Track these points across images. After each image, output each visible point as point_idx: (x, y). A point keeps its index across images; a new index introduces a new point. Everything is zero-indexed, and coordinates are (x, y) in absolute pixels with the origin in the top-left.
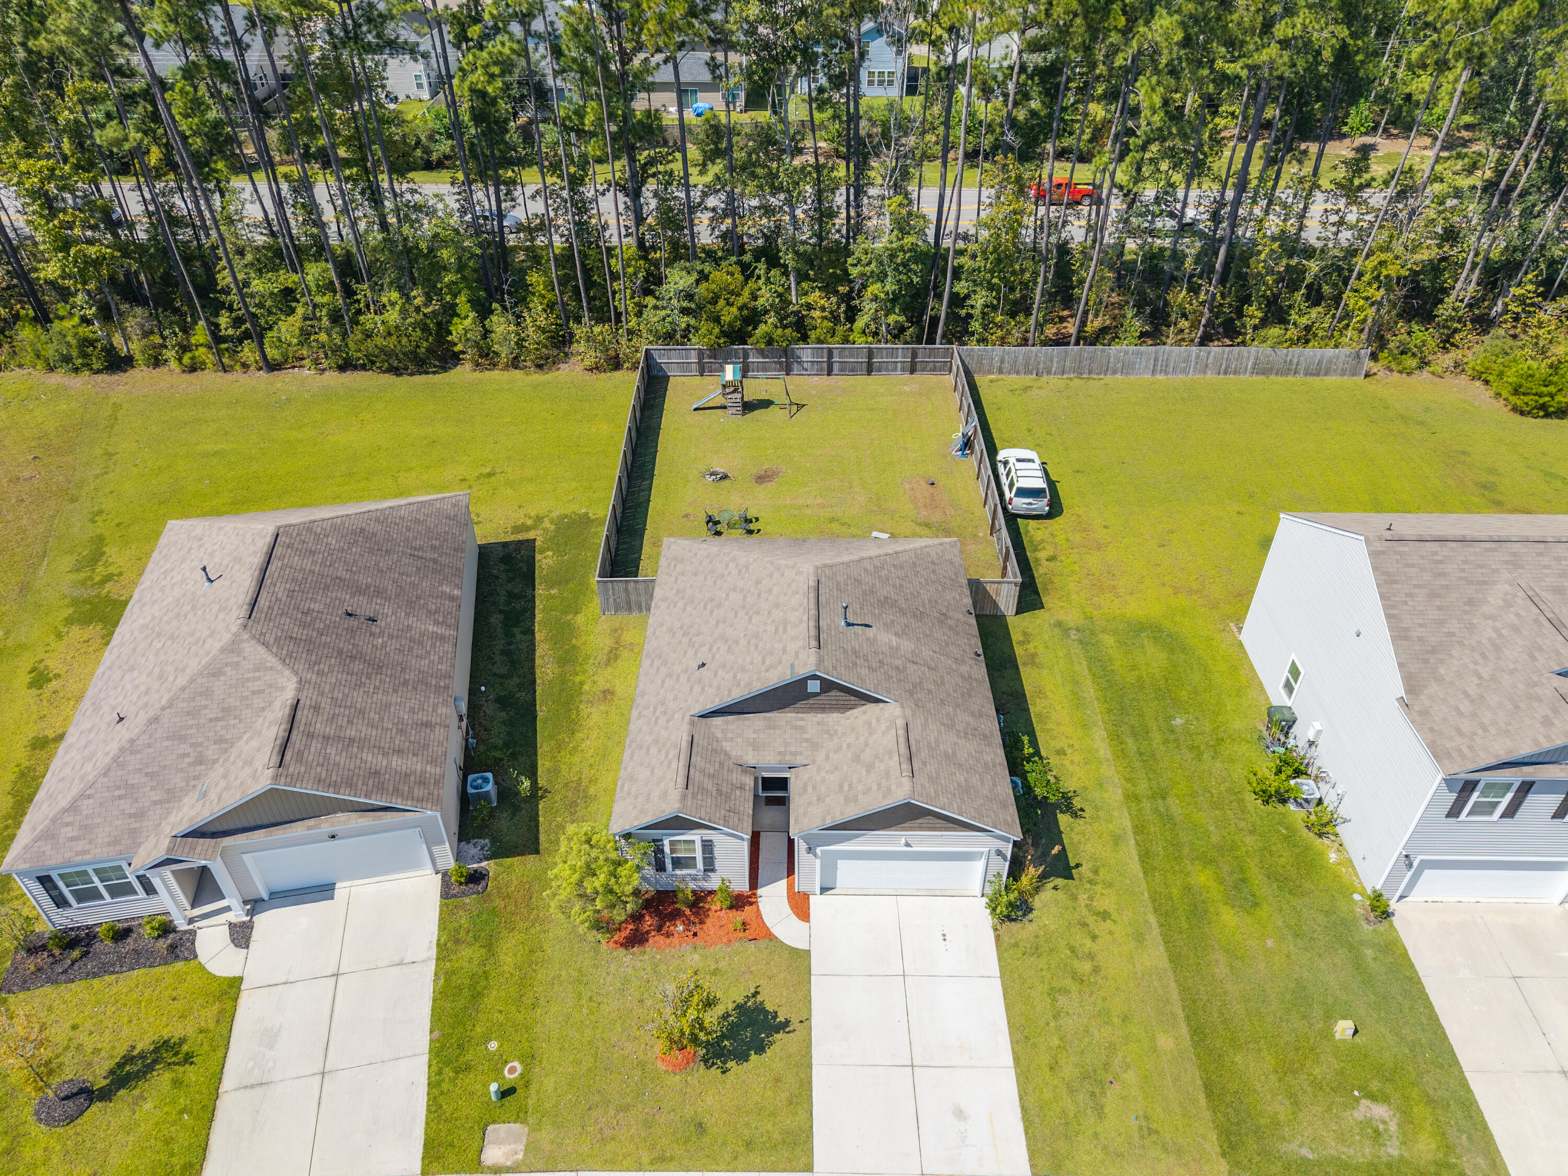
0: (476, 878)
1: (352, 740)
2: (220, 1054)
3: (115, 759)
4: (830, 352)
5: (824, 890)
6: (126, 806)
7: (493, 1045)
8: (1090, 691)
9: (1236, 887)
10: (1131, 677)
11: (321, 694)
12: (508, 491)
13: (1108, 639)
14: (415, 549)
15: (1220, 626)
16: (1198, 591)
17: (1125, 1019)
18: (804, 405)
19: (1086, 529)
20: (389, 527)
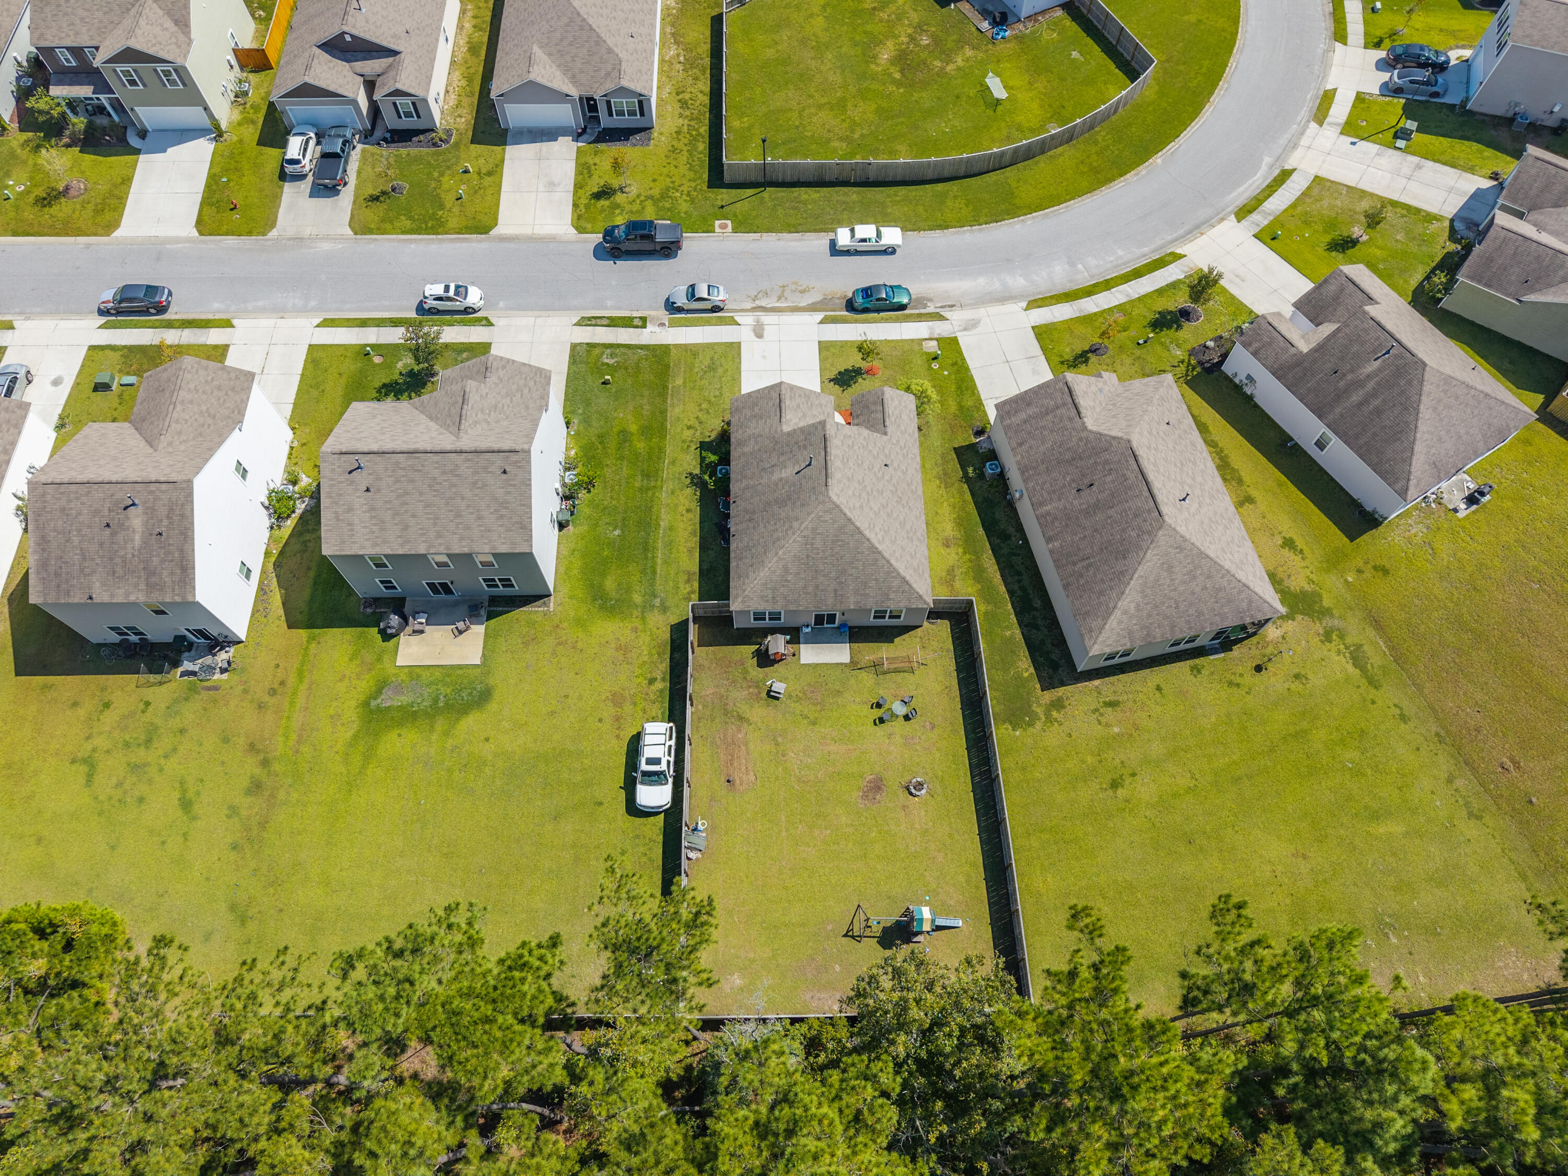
0: (979, 433)
1: (1047, 414)
9: (625, 441)
10: (633, 568)
11: (1073, 429)
12: (1089, 759)
13: (637, 598)
14: (1090, 565)
15: (560, 608)
16: (560, 644)
17: (693, 388)
18: (845, 935)
19: (617, 719)
20: (1114, 573)
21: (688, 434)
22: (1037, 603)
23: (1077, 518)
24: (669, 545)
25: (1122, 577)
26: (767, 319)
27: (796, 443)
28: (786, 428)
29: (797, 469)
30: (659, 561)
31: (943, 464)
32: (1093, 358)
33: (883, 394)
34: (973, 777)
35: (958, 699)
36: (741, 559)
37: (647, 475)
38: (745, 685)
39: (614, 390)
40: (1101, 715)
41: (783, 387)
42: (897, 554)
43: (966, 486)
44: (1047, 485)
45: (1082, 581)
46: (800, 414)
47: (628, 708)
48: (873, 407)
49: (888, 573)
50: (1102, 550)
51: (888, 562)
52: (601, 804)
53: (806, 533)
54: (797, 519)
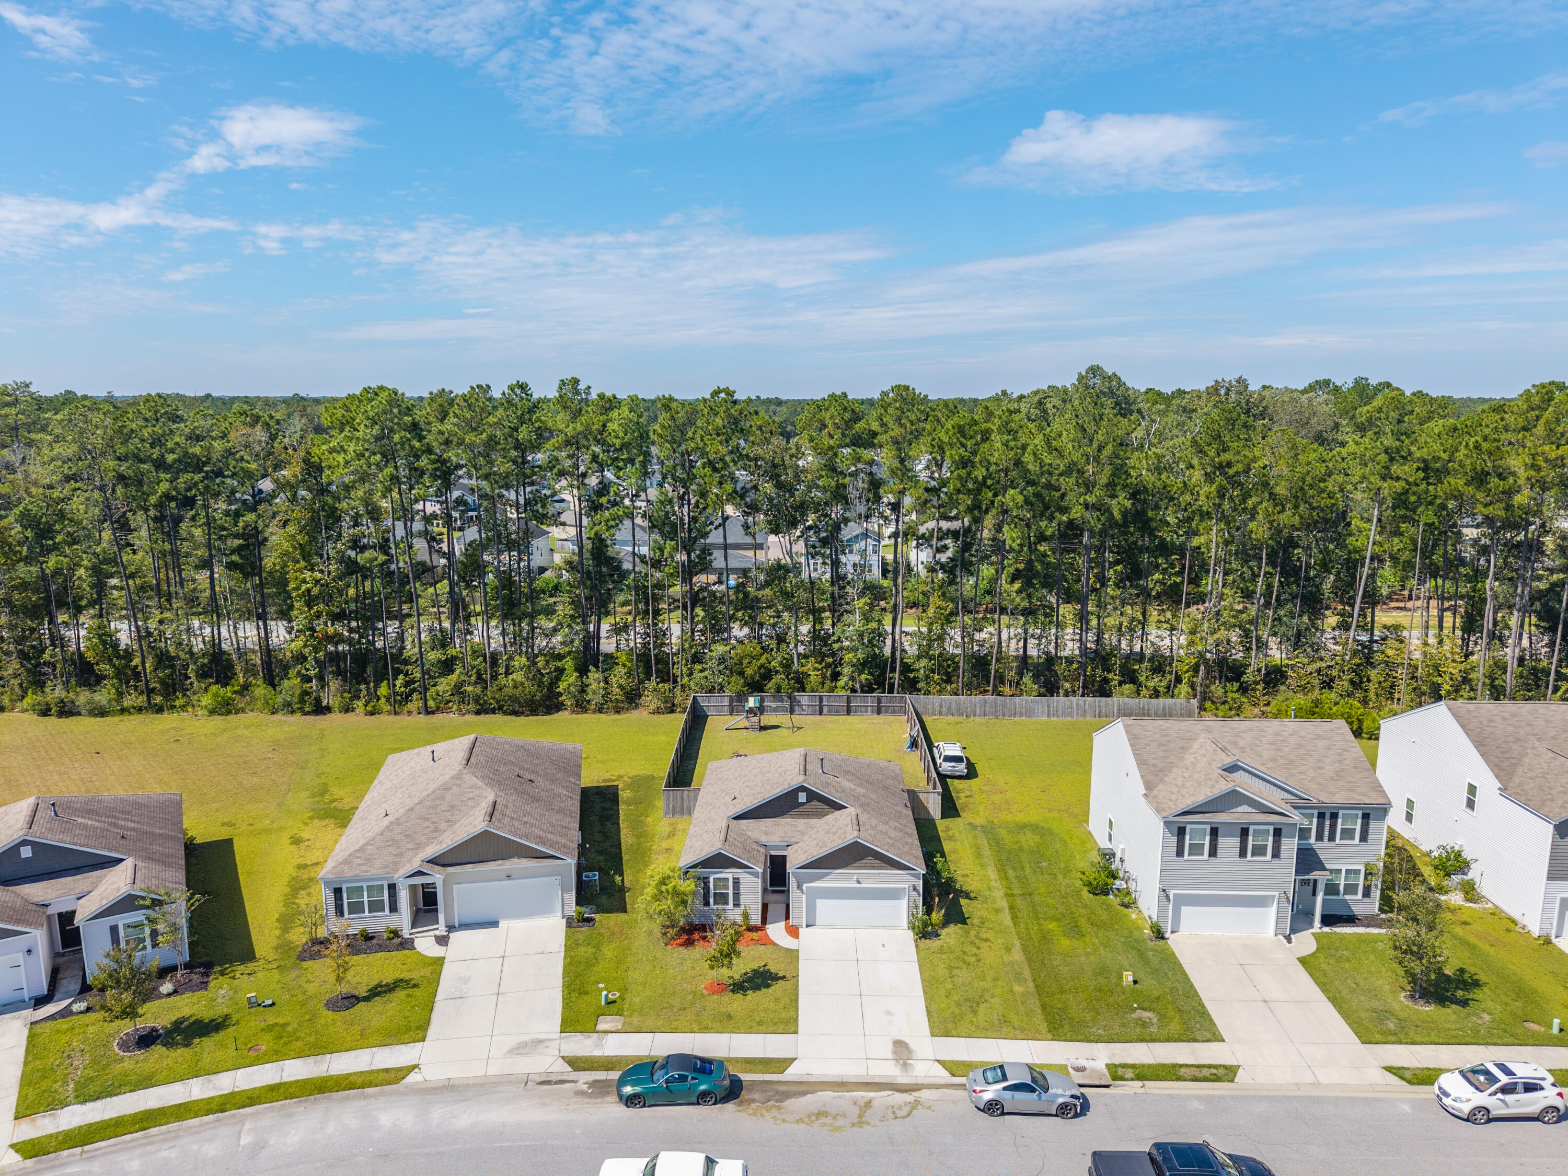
0: (588, 920)
2: (435, 984)
3: (387, 828)
4: (821, 698)
5: (807, 926)
6: (392, 850)
7: (602, 985)
8: (987, 851)
11: (508, 801)
13: (1001, 830)
14: (553, 760)
17: (995, 980)
18: (803, 729)
21: (987, 935)
26: (889, 1071)
39: (1115, 976)
45: (564, 760)
50: (537, 758)
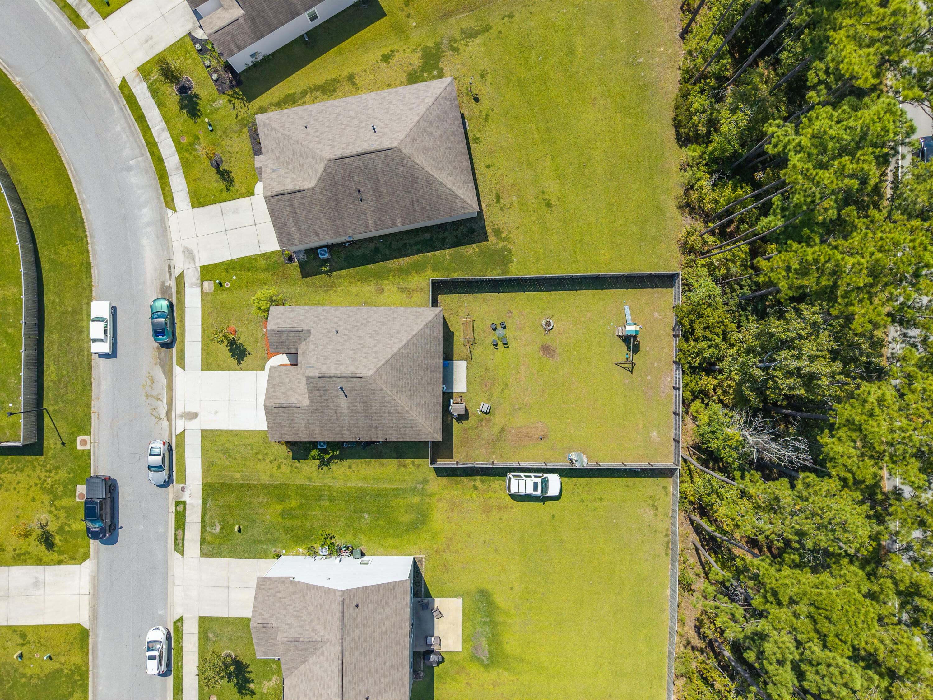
0: (290, 259)
1: (296, 213)
7: (234, 278)
8: (385, 486)
9: (290, 514)
10: (393, 504)
11: (311, 196)
12: (533, 218)
13: (416, 500)
14: (418, 201)
15: (423, 551)
16: (448, 549)
17: (244, 465)
18: (632, 372)
19: (500, 508)
20: (427, 187)
21: (284, 468)
22: (427, 236)
23: (382, 204)
24: (376, 479)
25: (431, 181)
26: (179, 408)
27: (321, 396)
28: (306, 402)
29: (343, 396)
30: (389, 486)
31: (316, 287)
32: (223, 167)
33: (274, 331)
34: (541, 291)
35: (492, 294)
36: (405, 434)
37: (320, 497)
38: (480, 428)
39: (245, 523)
40: (505, 206)
41: (268, 405)
42: (408, 329)
43: (335, 273)
44: (353, 221)
45: (428, 208)
46: (291, 392)
47: (493, 502)
48: (284, 338)
49: (421, 336)
50: (408, 192)
51: (414, 336)
52: (553, 516)
53: (395, 392)
54: (384, 397)
